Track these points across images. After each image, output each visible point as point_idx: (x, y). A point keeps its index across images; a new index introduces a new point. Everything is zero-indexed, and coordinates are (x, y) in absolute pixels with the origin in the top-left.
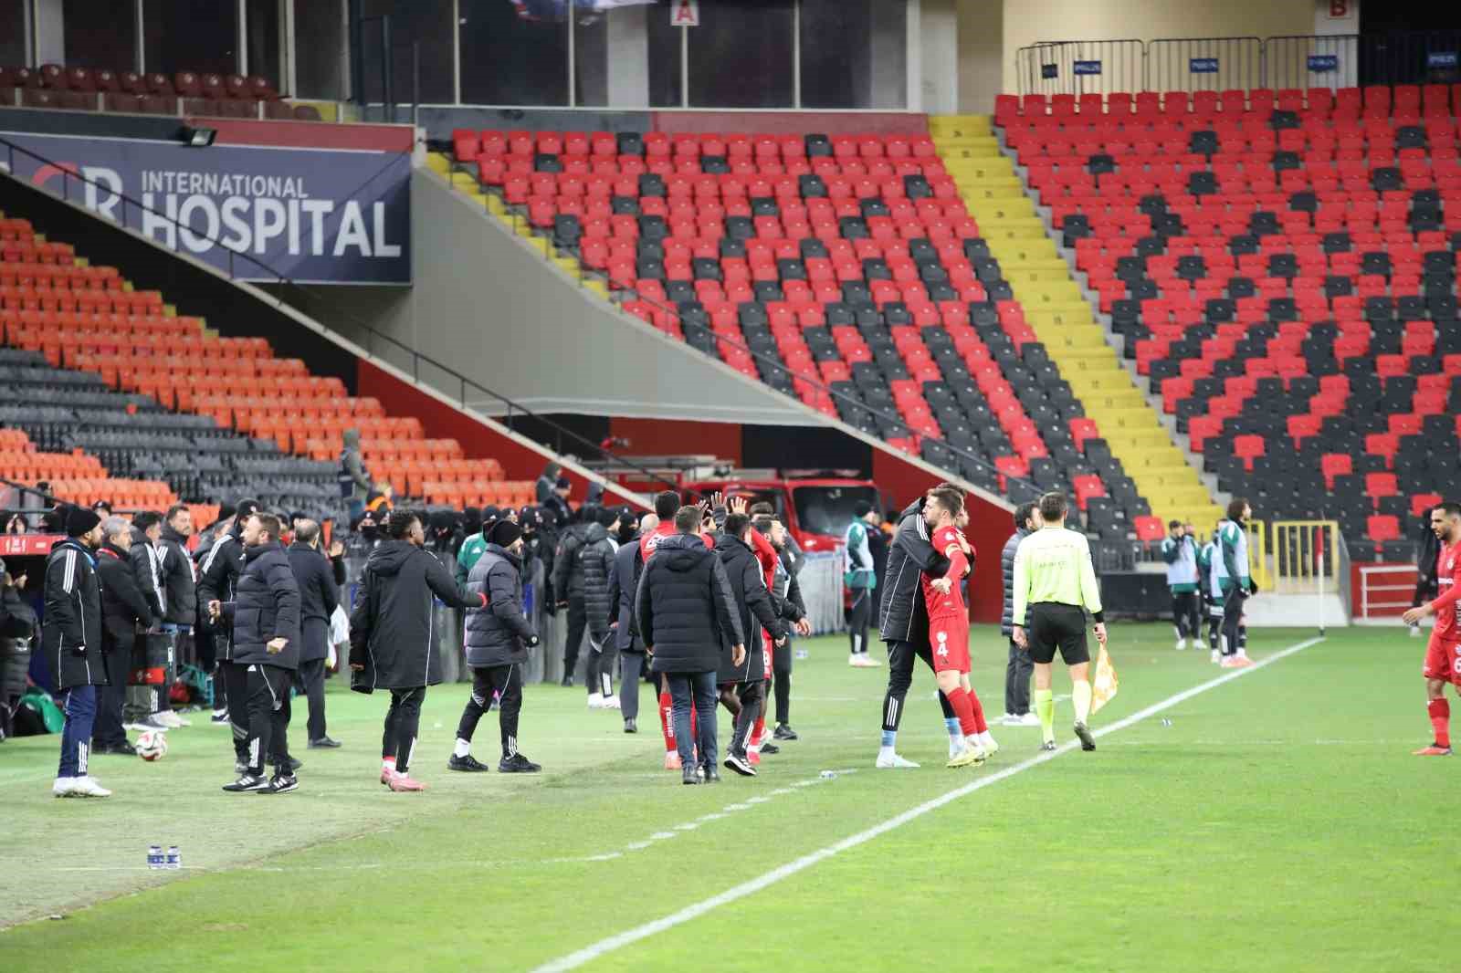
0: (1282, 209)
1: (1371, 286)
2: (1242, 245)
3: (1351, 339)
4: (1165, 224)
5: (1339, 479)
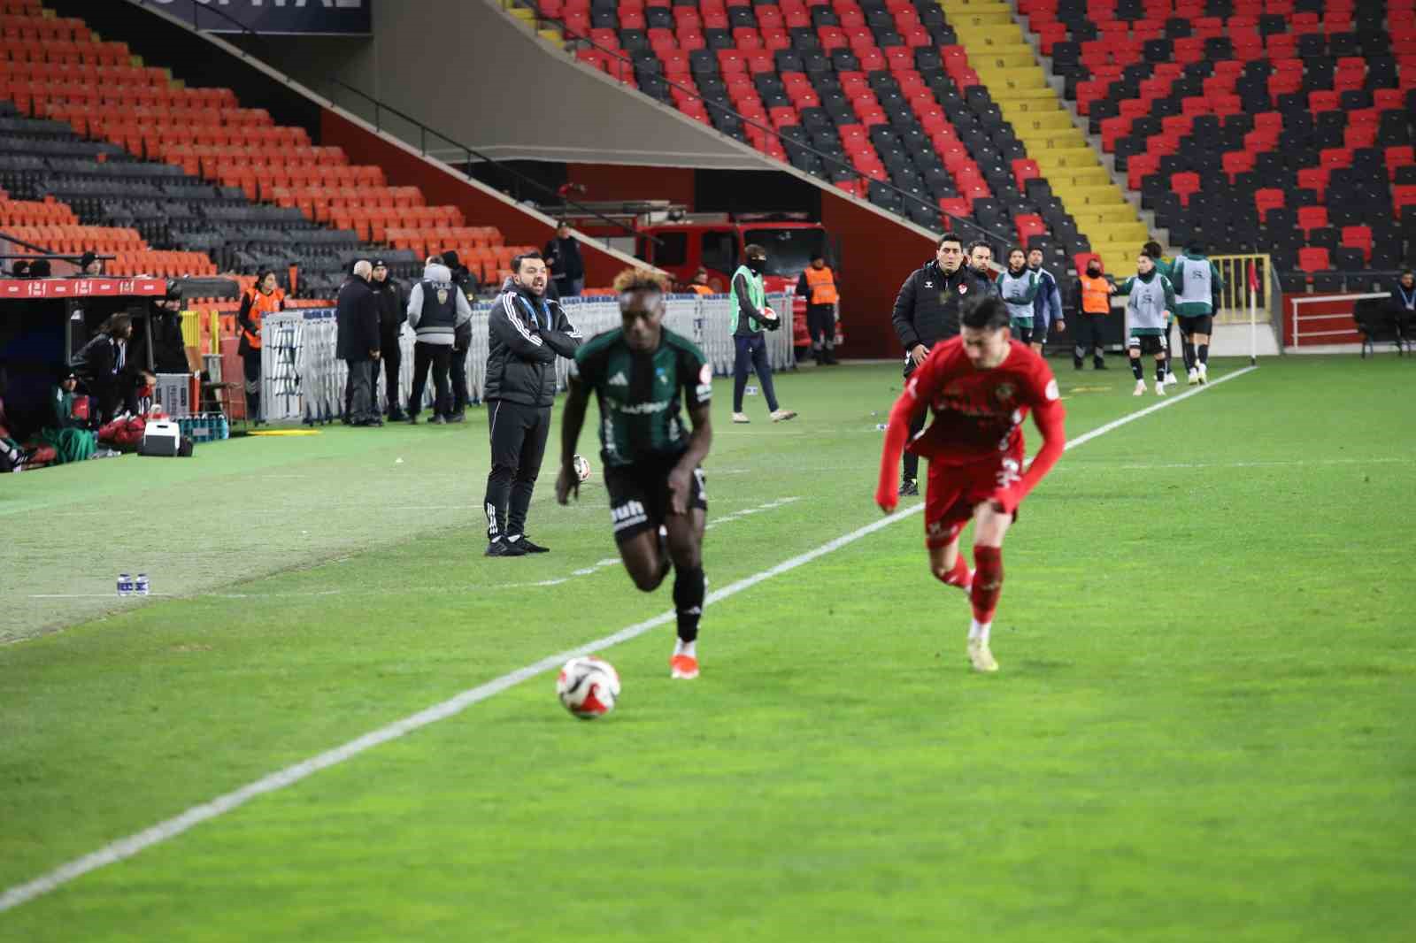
1: (1304, 24)
3: (1285, 76)
5: (1272, 212)
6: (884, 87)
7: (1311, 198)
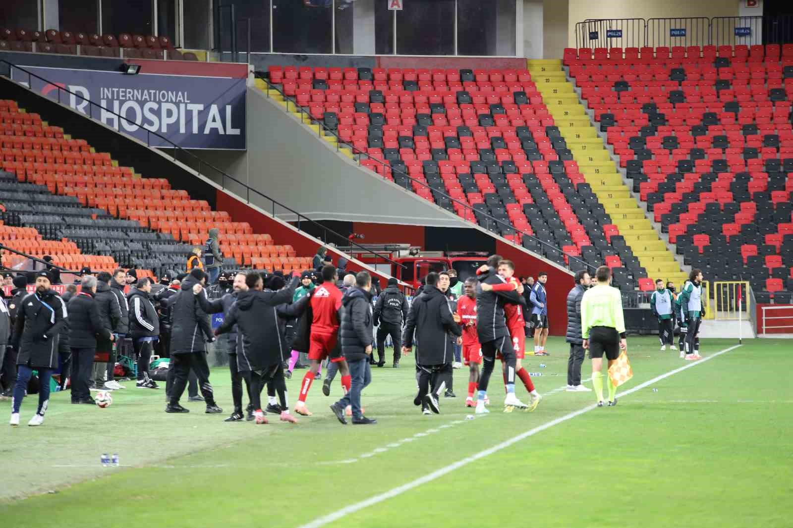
0: (721, 111)
1: (769, 153)
2: (698, 131)
3: (758, 182)
4: (656, 119)
5: (751, 258)
6: (532, 184)
7: (772, 251)
